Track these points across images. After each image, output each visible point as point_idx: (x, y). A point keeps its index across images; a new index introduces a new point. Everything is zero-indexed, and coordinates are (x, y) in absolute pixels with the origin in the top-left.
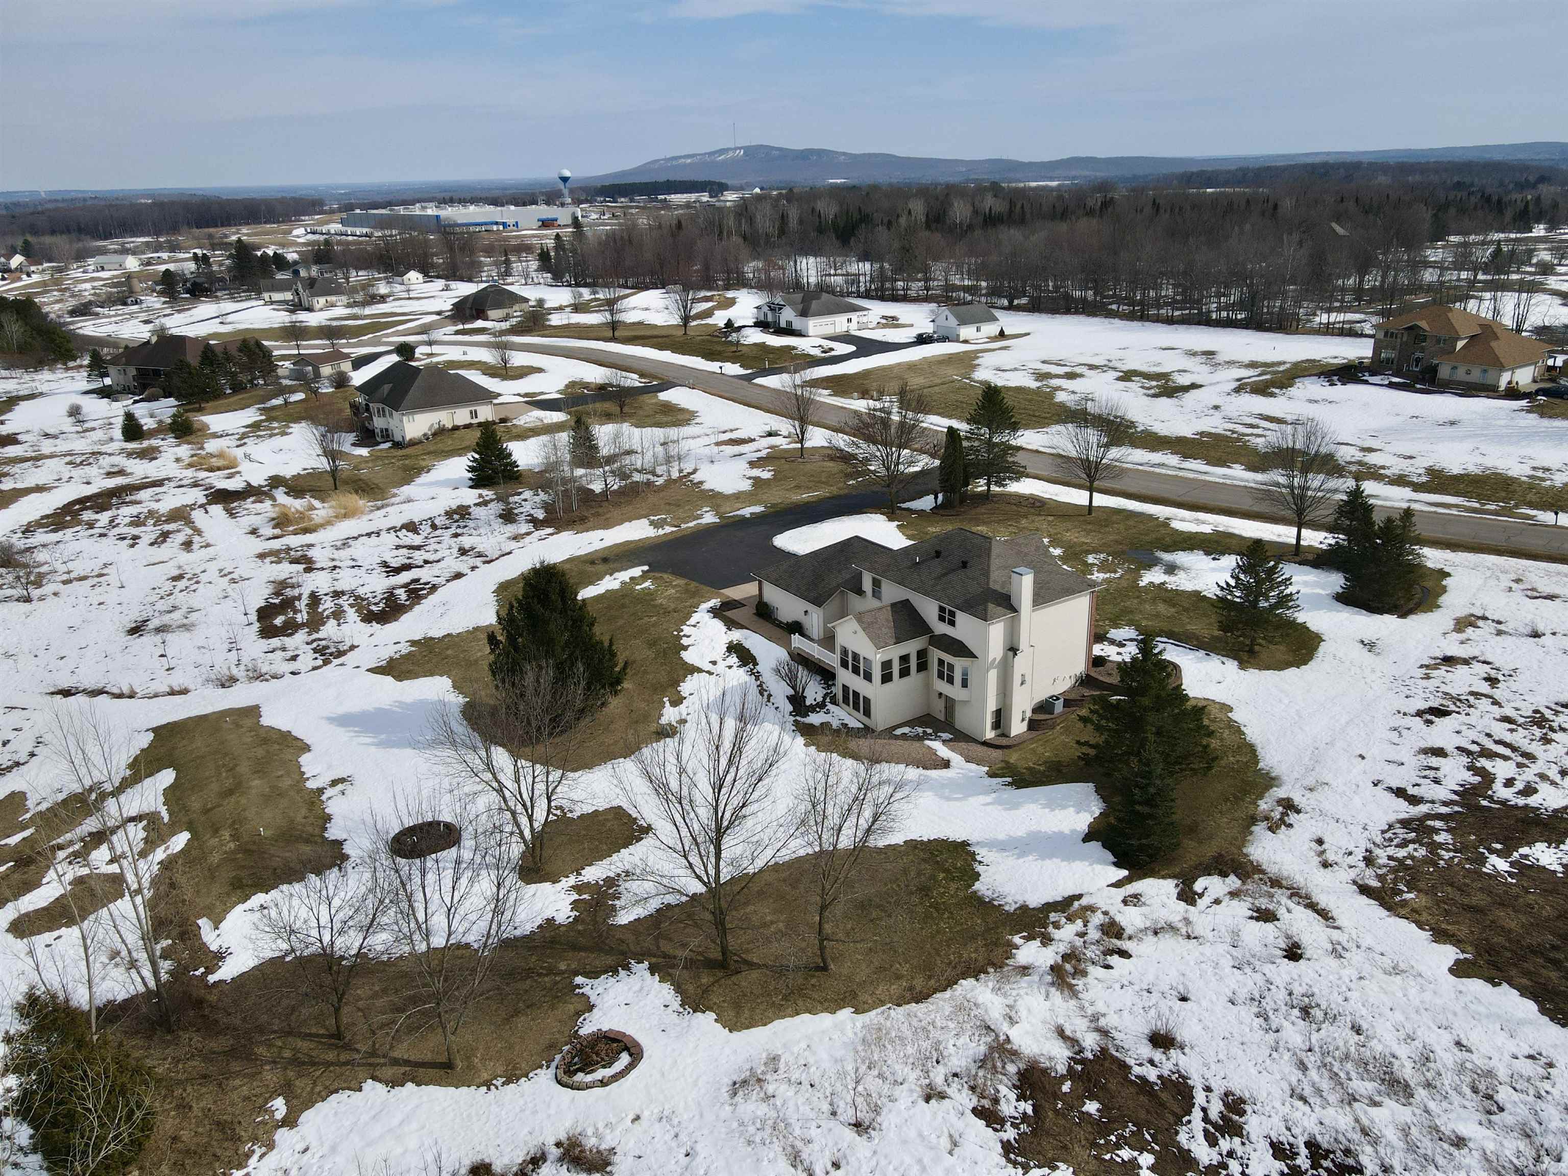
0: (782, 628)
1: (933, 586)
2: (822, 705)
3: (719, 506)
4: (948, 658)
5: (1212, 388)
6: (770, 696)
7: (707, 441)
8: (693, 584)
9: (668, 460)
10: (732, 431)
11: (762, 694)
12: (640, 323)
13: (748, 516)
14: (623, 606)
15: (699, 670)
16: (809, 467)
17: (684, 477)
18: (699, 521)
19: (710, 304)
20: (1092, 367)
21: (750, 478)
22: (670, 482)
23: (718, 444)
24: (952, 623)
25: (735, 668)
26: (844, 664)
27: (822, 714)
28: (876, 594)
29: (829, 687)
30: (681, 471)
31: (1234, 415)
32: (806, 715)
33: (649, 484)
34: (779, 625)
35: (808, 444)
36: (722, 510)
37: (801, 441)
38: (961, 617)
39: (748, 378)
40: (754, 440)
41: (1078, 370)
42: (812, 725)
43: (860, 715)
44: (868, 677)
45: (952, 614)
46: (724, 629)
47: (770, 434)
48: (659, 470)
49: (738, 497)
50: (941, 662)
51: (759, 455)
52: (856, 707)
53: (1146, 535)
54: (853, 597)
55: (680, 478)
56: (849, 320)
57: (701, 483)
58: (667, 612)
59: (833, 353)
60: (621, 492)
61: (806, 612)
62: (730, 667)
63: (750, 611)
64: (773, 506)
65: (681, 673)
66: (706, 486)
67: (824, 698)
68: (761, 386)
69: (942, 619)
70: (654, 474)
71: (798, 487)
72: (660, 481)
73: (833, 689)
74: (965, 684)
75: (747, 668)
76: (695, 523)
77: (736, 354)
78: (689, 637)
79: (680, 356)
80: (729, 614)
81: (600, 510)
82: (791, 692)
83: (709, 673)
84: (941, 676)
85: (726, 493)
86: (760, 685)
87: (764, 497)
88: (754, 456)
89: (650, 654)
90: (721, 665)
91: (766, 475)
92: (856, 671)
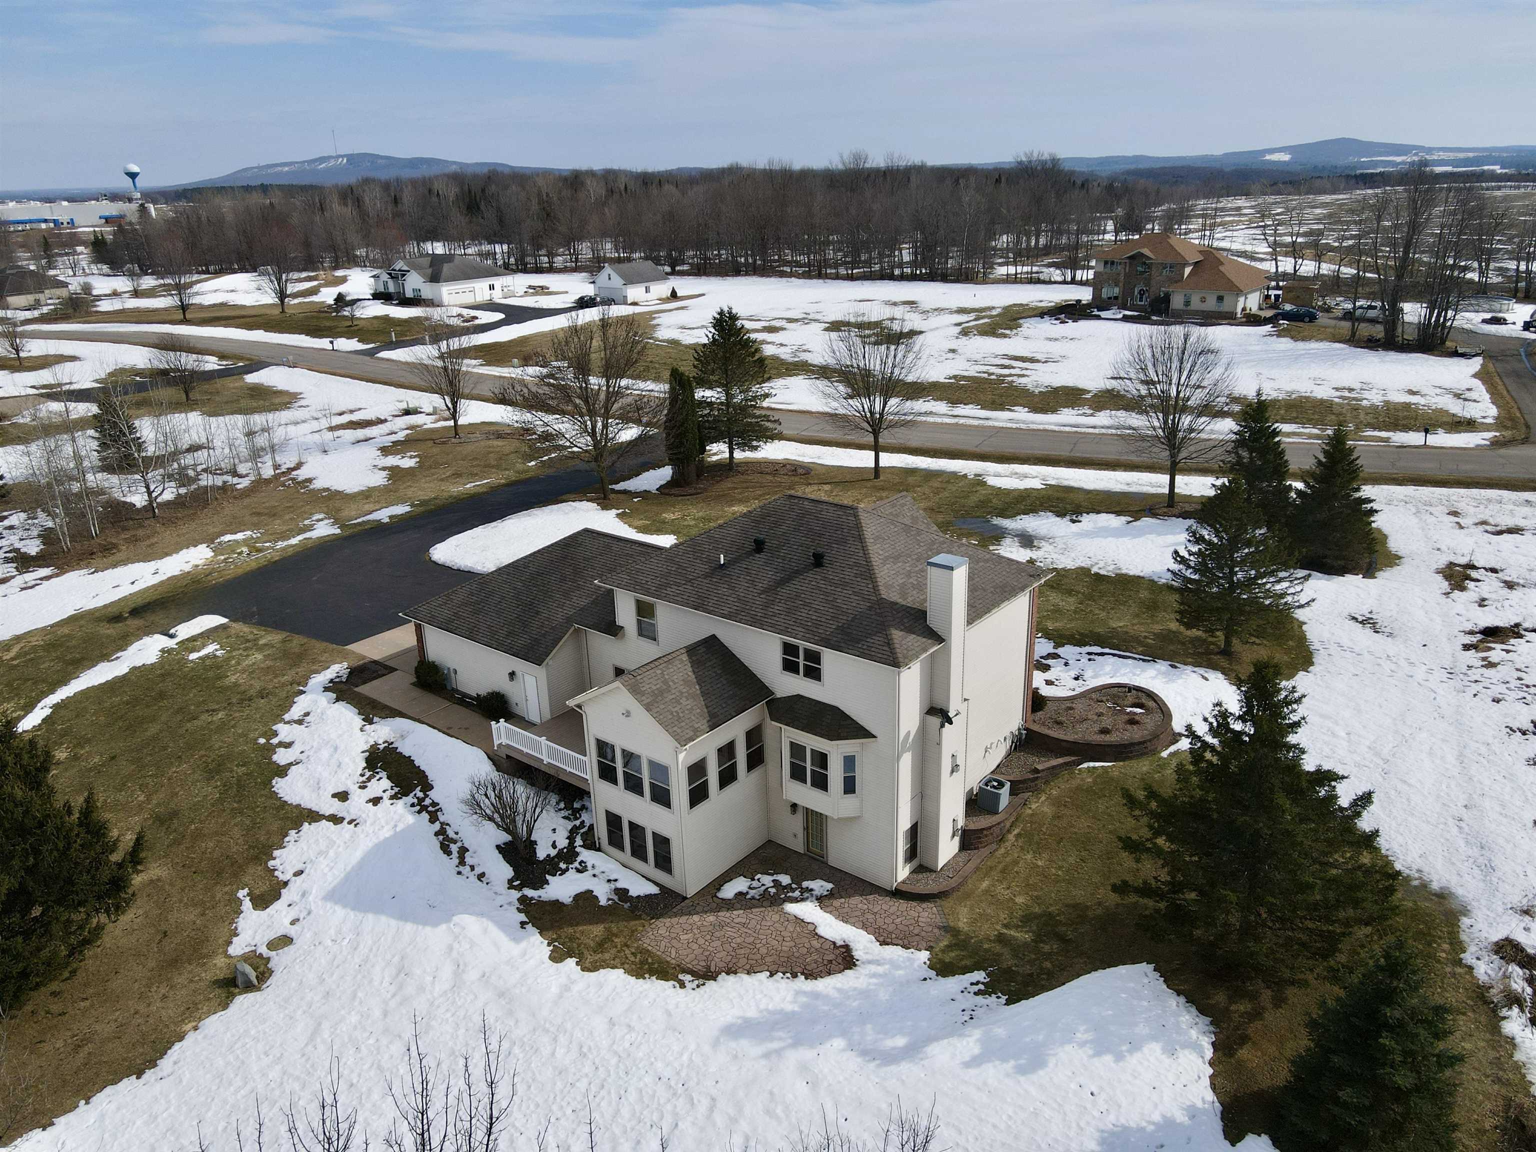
0: (468, 706)
1: (766, 606)
2: (569, 855)
3: (339, 510)
4: (812, 742)
5: (936, 333)
6: (463, 851)
7: (315, 425)
8: (297, 641)
9: (256, 454)
10: (352, 412)
11: (448, 853)
12: (223, 305)
13: (387, 520)
14: (162, 695)
15: (314, 816)
16: (469, 448)
17: (283, 476)
18: (308, 535)
19: (315, 283)
20: (790, 320)
21: (384, 469)
22: (260, 483)
23: (331, 429)
24: (814, 673)
25: (386, 802)
26: (607, 773)
27: (571, 874)
28: (647, 631)
29: (575, 814)
30: (276, 467)
31: (978, 357)
32: (541, 883)
33: (225, 488)
34: (463, 700)
35: (462, 421)
36: (345, 513)
37: (454, 416)
38: (831, 659)
39: (371, 353)
40: (386, 421)
41: (775, 323)
42: (556, 904)
43: (650, 868)
44: (662, 797)
45: (814, 657)
46: (358, 721)
47: (407, 412)
48: (242, 469)
49: (367, 494)
50: (797, 750)
51: (394, 438)
52: (639, 852)
53: (965, 497)
54: (598, 641)
55: (276, 477)
56: (492, 287)
57: (310, 480)
58: (246, 700)
59: (477, 322)
60: (178, 503)
61: (512, 675)
62: (376, 801)
63: (403, 679)
64: (423, 503)
65: (275, 826)
66: (317, 485)
67: (571, 838)
68: (388, 360)
69: (790, 666)
70: (235, 473)
71: (457, 475)
72: (244, 483)
73: (585, 816)
74: (850, 786)
75: (410, 799)
76: (300, 537)
77: (353, 329)
78: (288, 745)
79: (277, 335)
80: (365, 689)
81: (140, 533)
82: (504, 837)
83: (336, 820)
84: (798, 774)
85: (349, 491)
86: (442, 832)
87: (410, 493)
88: (388, 441)
89: (210, 791)
90: (359, 798)
91: (407, 462)
92: (634, 785)
